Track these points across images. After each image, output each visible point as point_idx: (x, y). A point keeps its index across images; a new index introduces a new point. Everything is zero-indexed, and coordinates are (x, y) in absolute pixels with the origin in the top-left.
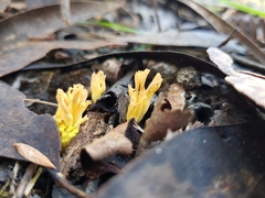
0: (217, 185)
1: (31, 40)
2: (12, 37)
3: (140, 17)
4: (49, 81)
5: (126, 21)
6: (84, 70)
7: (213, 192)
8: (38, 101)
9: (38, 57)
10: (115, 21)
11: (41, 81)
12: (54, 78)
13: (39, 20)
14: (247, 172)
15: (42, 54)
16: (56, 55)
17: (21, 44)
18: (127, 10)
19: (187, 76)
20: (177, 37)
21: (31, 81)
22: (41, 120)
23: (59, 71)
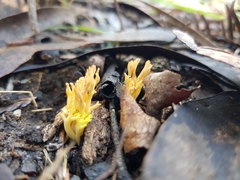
0: (219, 133)
1: (10, 45)
3: (96, 20)
4: (40, 80)
6: (71, 67)
9: (25, 60)
11: (33, 82)
12: (44, 77)
13: (15, 26)
15: (28, 57)
19: (159, 63)
21: (24, 82)
23: (47, 71)
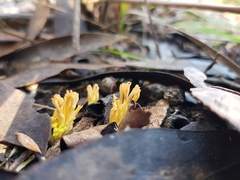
0: (162, 172)
1: (53, 62)
2: (38, 59)
3: (148, 49)
5: (136, 52)
7: (156, 176)
8: (47, 107)
9: (53, 74)
10: (126, 51)
11: (53, 93)
12: (64, 91)
13: (60, 47)
14: (198, 168)
16: (68, 73)
17: (43, 65)
18: (137, 43)
19: (171, 93)
20: (173, 64)
21: (45, 92)
22: (40, 118)
